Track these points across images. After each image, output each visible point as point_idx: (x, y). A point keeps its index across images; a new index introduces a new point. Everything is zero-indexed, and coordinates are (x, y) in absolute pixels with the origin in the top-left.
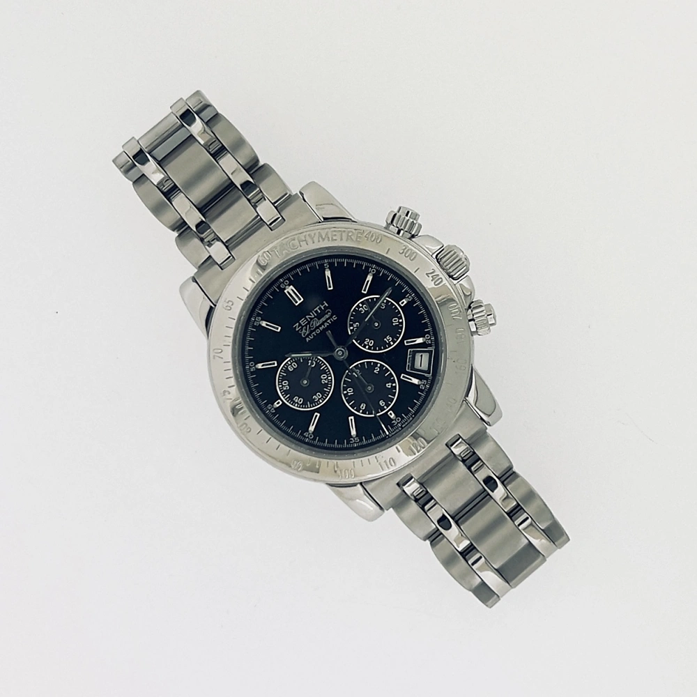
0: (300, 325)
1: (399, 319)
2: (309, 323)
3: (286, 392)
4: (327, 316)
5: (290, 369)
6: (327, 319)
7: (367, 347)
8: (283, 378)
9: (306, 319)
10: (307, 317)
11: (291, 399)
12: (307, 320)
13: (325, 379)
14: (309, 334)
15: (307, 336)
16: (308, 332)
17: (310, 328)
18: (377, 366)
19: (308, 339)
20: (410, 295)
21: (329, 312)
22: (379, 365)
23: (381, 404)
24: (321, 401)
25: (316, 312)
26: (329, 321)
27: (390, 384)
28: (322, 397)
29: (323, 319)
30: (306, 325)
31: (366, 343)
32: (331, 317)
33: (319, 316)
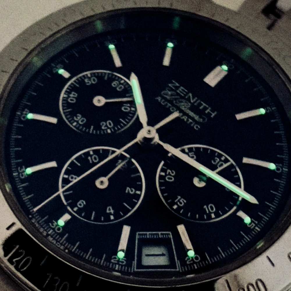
0: (177, 88)
1: (215, 213)
2: (182, 98)
3: (81, 82)
4: (197, 118)
5: (114, 84)
6: (192, 119)
7: (163, 174)
8: (100, 77)
9: (187, 93)
10: (191, 95)
11: (72, 88)
12: (185, 95)
13: (106, 126)
14: (166, 100)
15: (163, 98)
16: (168, 97)
17: (176, 99)
18: (136, 190)
19: (159, 99)
20: (256, 225)
21: (204, 119)
22: (138, 192)
23: (80, 202)
24: (75, 124)
25: (200, 104)
26: (190, 121)
27: (112, 211)
28: (80, 125)
29: (192, 114)
30: (178, 94)
31: (169, 171)
32: (196, 122)
33: (194, 108)
